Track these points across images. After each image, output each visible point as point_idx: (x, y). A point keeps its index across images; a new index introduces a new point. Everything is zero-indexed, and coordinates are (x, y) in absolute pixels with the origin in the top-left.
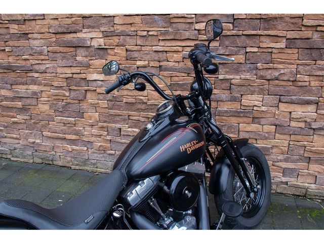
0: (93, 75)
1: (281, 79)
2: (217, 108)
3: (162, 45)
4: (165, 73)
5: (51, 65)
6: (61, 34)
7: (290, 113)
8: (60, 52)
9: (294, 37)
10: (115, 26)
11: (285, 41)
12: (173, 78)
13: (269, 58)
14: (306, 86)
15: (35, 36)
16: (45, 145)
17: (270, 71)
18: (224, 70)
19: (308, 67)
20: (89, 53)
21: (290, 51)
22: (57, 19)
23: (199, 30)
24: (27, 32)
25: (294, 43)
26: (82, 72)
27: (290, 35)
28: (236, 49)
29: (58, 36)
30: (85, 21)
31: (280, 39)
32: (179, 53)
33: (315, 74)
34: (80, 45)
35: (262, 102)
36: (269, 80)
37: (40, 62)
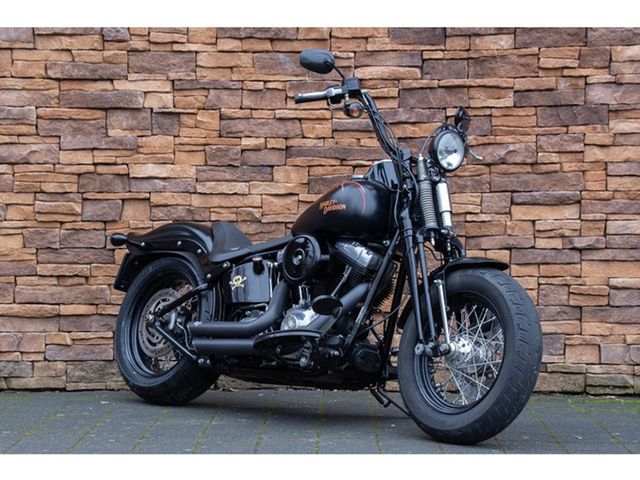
0: (144, 167)
1: (511, 160)
3: (292, 107)
4: (299, 161)
5: (41, 146)
6: (74, 83)
7: (534, 222)
8: (70, 119)
9: (527, 87)
10: (198, 69)
11: (512, 94)
12: (313, 169)
13: (487, 126)
14: (556, 172)
15: (10, 82)
17: (490, 149)
19: (555, 139)
20: (139, 123)
21: (521, 112)
23: (361, 80)
25: (528, 97)
26: (119, 160)
27: (520, 84)
28: (427, 112)
29: (65, 86)
30: (133, 58)
31: (503, 92)
32: (325, 122)
33: (569, 149)
34: (121, 105)
35: (481, 205)
36: (489, 165)
37: (14, 139)
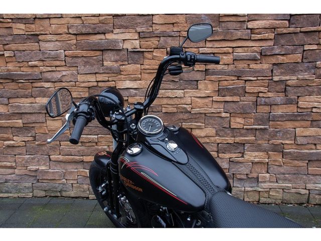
0: (124, 83)
2: (270, 112)
3: (210, 46)
4: (213, 77)
5: (68, 72)
6: (84, 36)
8: (82, 56)
10: (154, 25)
12: (221, 82)
15: (49, 37)
16: (53, 172)
18: (279, 71)
20: (121, 57)
22: (81, 17)
23: (251, 29)
24: (38, 33)
26: (110, 79)
28: (292, 48)
29: (79, 38)
30: (116, 20)
32: (229, 55)
34: (110, 48)
37: (54, 69)
